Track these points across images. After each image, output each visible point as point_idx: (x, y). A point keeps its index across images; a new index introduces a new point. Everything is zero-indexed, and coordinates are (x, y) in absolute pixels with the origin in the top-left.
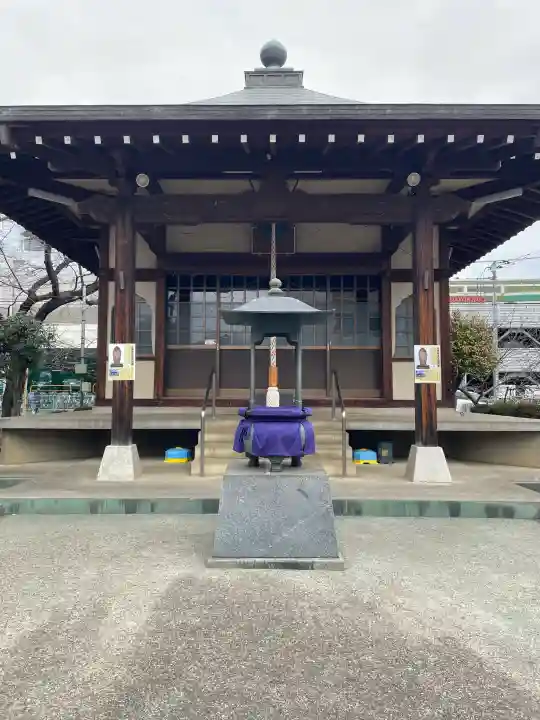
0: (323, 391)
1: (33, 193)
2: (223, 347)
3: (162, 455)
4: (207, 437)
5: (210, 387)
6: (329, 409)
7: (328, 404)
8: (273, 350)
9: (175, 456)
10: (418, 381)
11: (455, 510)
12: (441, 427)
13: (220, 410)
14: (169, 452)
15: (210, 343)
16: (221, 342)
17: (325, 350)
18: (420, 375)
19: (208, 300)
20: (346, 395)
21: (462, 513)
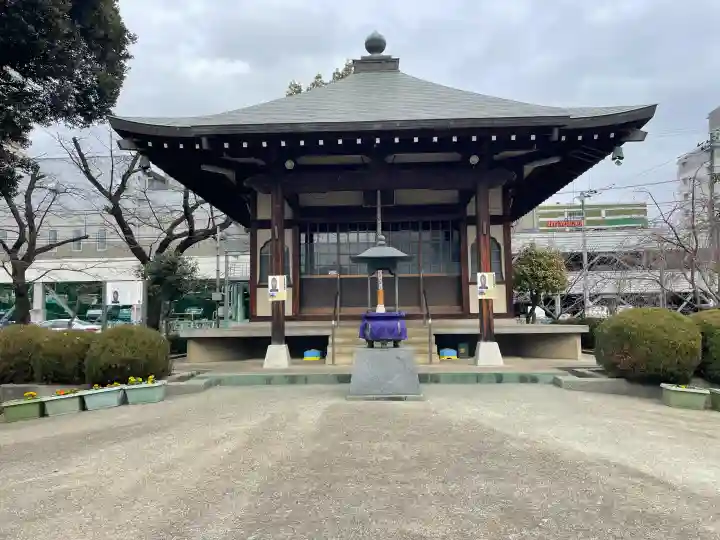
0: (417, 308)
1: (205, 168)
2: (342, 276)
3: (302, 356)
4: (336, 340)
5: (336, 307)
6: (421, 321)
7: (420, 317)
8: (380, 278)
9: (312, 356)
10: (480, 297)
11: (500, 379)
12: (496, 331)
13: (343, 323)
14: (307, 353)
15: (333, 273)
16: (340, 273)
17: (419, 278)
18: (482, 293)
19: (331, 241)
20: (433, 310)
21: (504, 380)
